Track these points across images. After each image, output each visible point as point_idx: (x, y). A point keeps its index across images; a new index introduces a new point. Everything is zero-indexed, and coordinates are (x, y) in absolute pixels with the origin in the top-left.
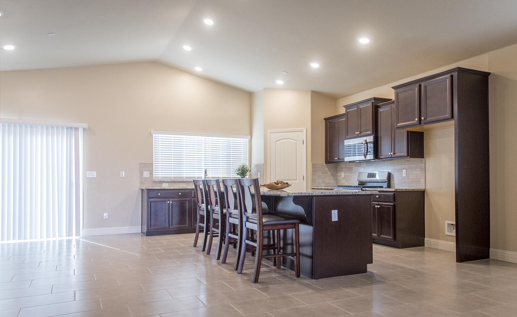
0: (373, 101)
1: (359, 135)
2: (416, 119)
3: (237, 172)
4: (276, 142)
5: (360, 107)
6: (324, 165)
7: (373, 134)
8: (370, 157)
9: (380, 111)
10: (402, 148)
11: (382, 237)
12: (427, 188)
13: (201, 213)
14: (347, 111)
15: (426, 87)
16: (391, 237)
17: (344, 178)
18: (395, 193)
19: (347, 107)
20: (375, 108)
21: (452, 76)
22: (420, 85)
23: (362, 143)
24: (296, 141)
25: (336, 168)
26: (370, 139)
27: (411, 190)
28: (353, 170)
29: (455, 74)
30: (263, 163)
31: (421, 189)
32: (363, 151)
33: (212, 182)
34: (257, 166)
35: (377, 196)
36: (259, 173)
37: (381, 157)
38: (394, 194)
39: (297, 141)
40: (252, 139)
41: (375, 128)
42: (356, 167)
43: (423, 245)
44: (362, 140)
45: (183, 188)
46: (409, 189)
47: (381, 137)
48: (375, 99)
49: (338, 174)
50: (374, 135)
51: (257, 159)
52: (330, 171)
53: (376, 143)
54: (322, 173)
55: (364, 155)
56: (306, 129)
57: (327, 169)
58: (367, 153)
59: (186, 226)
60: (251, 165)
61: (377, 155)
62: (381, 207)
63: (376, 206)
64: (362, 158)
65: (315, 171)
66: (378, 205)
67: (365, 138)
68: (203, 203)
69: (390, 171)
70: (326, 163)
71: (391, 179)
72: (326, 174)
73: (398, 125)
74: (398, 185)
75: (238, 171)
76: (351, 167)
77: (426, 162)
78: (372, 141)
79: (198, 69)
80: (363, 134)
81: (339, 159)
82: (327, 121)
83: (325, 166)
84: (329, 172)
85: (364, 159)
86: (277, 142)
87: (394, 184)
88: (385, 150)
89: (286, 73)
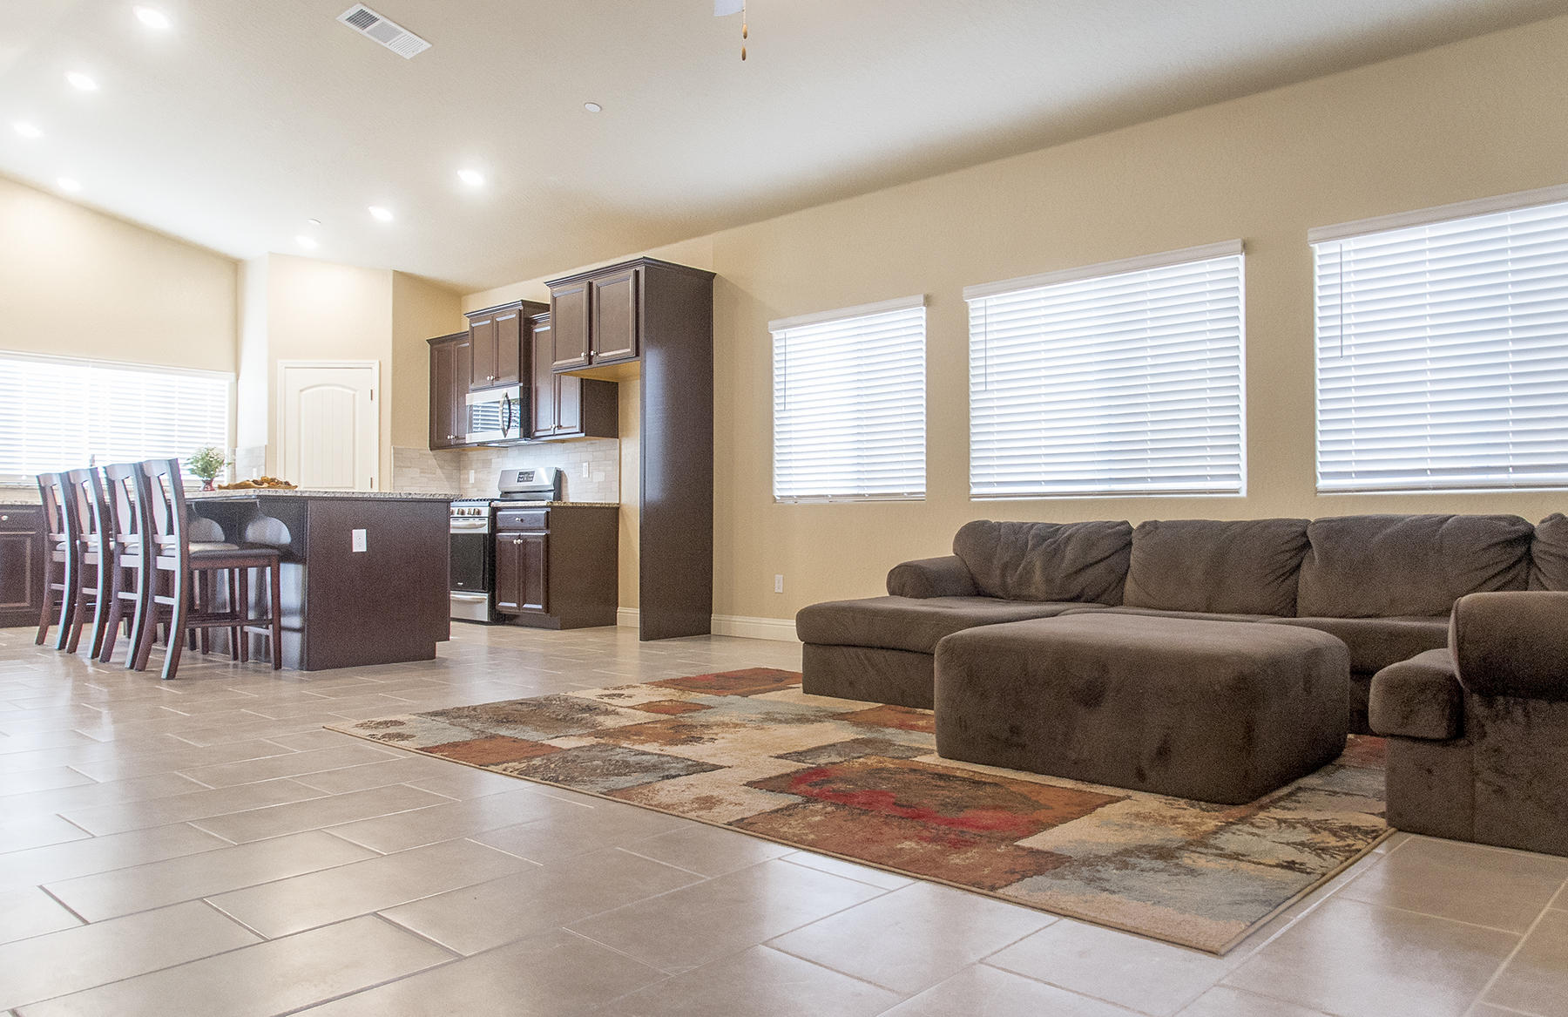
0: (521, 308)
1: (496, 383)
2: (583, 354)
3: (191, 466)
4: (301, 391)
5: (497, 319)
6: (425, 452)
7: (520, 382)
8: (515, 433)
9: (537, 330)
10: (571, 417)
11: (526, 609)
12: (622, 502)
13: (57, 557)
14: (473, 325)
15: (598, 288)
16: (540, 607)
17: (474, 486)
18: (549, 510)
19: (474, 317)
20: (525, 322)
21: (637, 273)
22: (590, 284)
23: (499, 402)
24: (352, 392)
25: (459, 462)
26: (515, 392)
27: (586, 505)
28: (493, 466)
29: (642, 269)
30: (266, 443)
31: (609, 504)
32: (501, 419)
33: (82, 473)
34: (250, 451)
35: (517, 519)
36: (255, 470)
37: (538, 434)
38: (548, 512)
39: (356, 391)
40: (239, 381)
41: (525, 368)
42: (498, 457)
43: (613, 622)
44: (497, 394)
45: (16, 503)
46: (581, 503)
47: (536, 391)
48: (524, 303)
49: (462, 477)
50: (522, 384)
51: (253, 434)
52: (441, 467)
53: (527, 402)
54: (421, 472)
55: (503, 429)
56: (380, 362)
57: (433, 462)
58: (509, 422)
59: (22, 605)
60: (235, 450)
61: (528, 430)
62: (525, 543)
63: (515, 541)
64: (499, 435)
65: (400, 467)
66: (519, 537)
67: (504, 390)
68: (61, 530)
69: (561, 467)
70: (431, 450)
71: (564, 484)
72: (430, 475)
73: (555, 363)
74: (576, 494)
75: (192, 463)
76: (489, 458)
77: (623, 447)
78: (518, 397)
79: (69, 185)
80: (502, 381)
81: (457, 438)
82: (435, 346)
83: (429, 455)
84: (439, 471)
85: (503, 438)
86: (304, 393)
87: (567, 495)
88: (545, 419)
89: (317, 223)
